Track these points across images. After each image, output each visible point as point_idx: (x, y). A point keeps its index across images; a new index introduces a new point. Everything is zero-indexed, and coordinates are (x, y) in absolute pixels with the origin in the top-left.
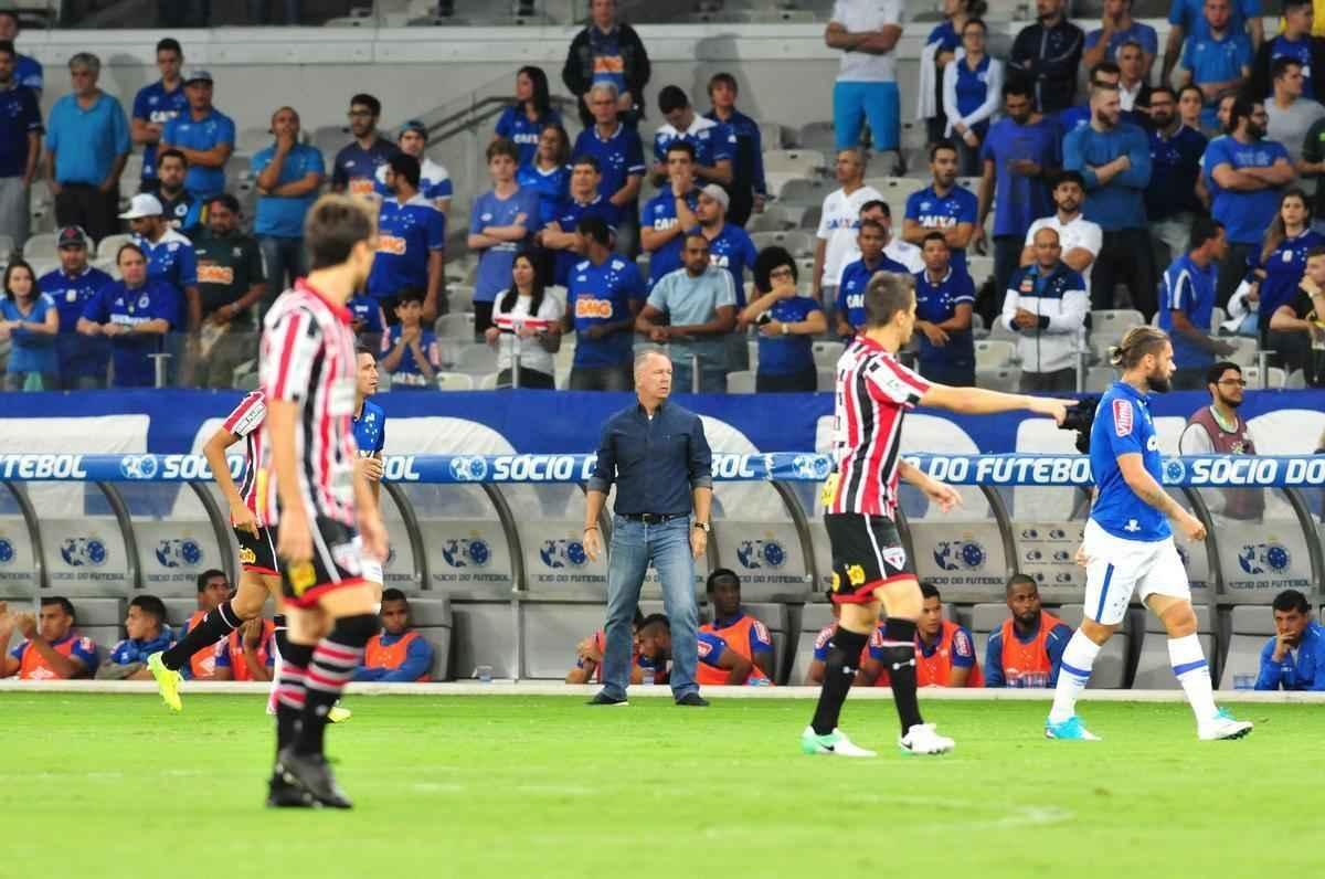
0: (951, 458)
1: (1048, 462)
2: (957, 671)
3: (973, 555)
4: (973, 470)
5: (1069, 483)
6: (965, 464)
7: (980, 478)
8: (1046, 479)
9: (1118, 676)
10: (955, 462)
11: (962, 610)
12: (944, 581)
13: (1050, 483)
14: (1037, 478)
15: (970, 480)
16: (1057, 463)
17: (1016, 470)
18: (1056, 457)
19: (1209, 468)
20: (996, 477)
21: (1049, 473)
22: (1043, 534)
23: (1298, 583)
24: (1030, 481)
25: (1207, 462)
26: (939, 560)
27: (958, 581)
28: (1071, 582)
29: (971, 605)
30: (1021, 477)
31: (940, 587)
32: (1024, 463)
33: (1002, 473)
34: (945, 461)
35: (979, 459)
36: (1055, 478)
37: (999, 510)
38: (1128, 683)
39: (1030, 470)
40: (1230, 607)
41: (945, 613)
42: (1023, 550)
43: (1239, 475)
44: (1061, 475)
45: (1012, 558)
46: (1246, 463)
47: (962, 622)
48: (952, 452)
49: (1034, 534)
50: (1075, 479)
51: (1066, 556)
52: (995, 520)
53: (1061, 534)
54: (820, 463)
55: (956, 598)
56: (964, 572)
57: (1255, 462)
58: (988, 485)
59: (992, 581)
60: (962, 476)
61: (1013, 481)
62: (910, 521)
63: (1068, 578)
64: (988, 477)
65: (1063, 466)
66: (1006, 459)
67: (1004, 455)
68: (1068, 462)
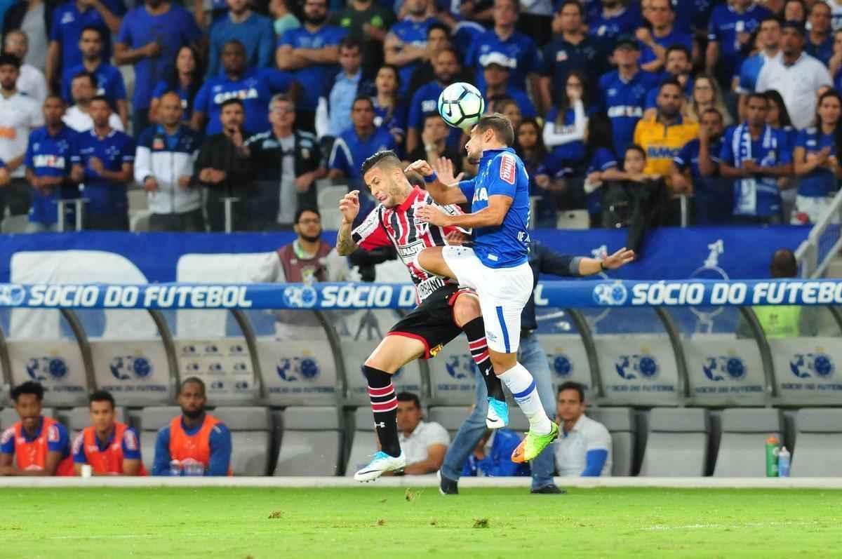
0: (123, 287)
1: (204, 289)
2: (128, 463)
3: (142, 368)
4: (141, 297)
5: (221, 307)
6: (135, 291)
7: (147, 303)
8: (201, 304)
9: (263, 464)
10: (127, 290)
11: (134, 413)
12: (119, 388)
13: (205, 308)
14: (194, 302)
15: (139, 305)
16: (212, 290)
17: (177, 297)
18: (209, 286)
19: (336, 294)
20: (161, 303)
21: (205, 299)
22: (200, 349)
23: (410, 387)
24: (188, 305)
25: (335, 289)
26: (115, 371)
27: (130, 388)
28: (224, 389)
29: (140, 408)
30: (182, 302)
31: (116, 395)
32: (184, 291)
33: (166, 298)
34: (118, 290)
35: (146, 288)
36: (209, 303)
37: (164, 331)
38: (270, 470)
39: (189, 296)
40: (354, 408)
41: (119, 417)
42: (184, 362)
43: (361, 299)
44: (214, 301)
45: (174, 370)
46: (365, 289)
47: (133, 424)
48: (125, 282)
49: (192, 349)
50: (226, 304)
51: (219, 367)
52: (160, 338)
53: (215, 349)
54: (15, 292)
55: (127, 403)
56: (134, 381)
57: (374, 288)
58: (154, 309)
59: (160, 388)
60: (133, 302)
61: (175, 306)
62: (91, 339)
63: (221, 385)
64: (154, 303)
65: (216, 293)
66: (169, 288)
67: (168, 284)
68: (220, 290)
